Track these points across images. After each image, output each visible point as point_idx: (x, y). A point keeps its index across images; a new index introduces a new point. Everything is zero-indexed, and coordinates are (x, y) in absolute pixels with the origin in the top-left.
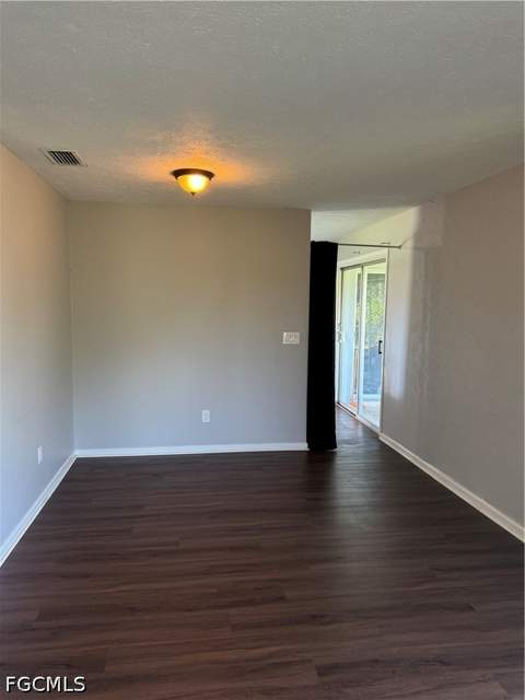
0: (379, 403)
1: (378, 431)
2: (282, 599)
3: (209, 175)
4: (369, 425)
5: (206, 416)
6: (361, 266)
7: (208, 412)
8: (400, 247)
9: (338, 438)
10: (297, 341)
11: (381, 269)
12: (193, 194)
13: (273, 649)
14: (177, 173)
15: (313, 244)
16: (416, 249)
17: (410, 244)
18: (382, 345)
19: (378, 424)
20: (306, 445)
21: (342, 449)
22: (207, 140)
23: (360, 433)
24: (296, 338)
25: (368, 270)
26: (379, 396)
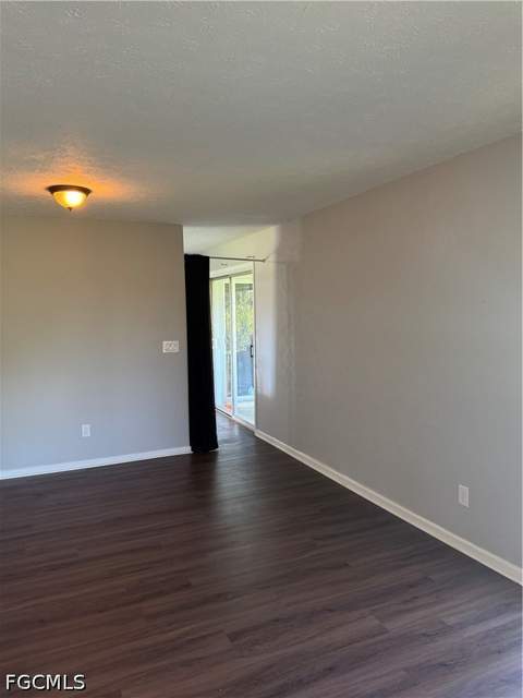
0: (253, 404)
1: (253, 429)
2: (188, 586)
3: (86, 191)
4: (244, 423)
5: (86, 430)
6: (229, 276)
7: (88, 426)
8: (263, 261)
9: (219, 439)
10: (177, 350)
11: (247, 279)
12: (70, 209)
13: (187, 628)
14: (53, 189)
15: (187, 257)
16: (278, 263)
17: (272, 258)
18: (253, 349)
19: (253, 422)
20: (190, 448)
21: (222, 448)
22: (90, 161)
23: (236, 431)
24: (175, 346)
25: (235, 281)
26: (253, 397)
